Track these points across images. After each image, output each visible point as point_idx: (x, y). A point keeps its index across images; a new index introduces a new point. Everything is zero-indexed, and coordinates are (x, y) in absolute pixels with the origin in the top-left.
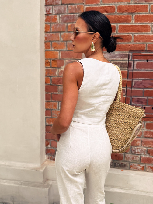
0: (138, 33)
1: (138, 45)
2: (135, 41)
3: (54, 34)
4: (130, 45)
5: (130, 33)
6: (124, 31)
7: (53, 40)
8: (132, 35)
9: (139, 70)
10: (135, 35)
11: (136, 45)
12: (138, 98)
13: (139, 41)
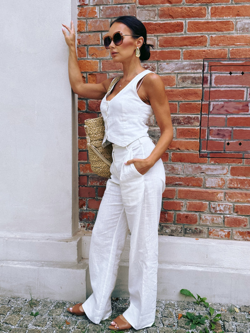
0: (216, 33)
1: (217, 51)
2: (212, 45)
3: (92, 34)
4: (204, 51)
5: (204, 33)
6: (195, 31)
7: (91, 44)
8: (208, 35)
9: (218, 87)
10: (211, 36)
11: (214, 51)
12: (219, 130)
13: (218, 45)
